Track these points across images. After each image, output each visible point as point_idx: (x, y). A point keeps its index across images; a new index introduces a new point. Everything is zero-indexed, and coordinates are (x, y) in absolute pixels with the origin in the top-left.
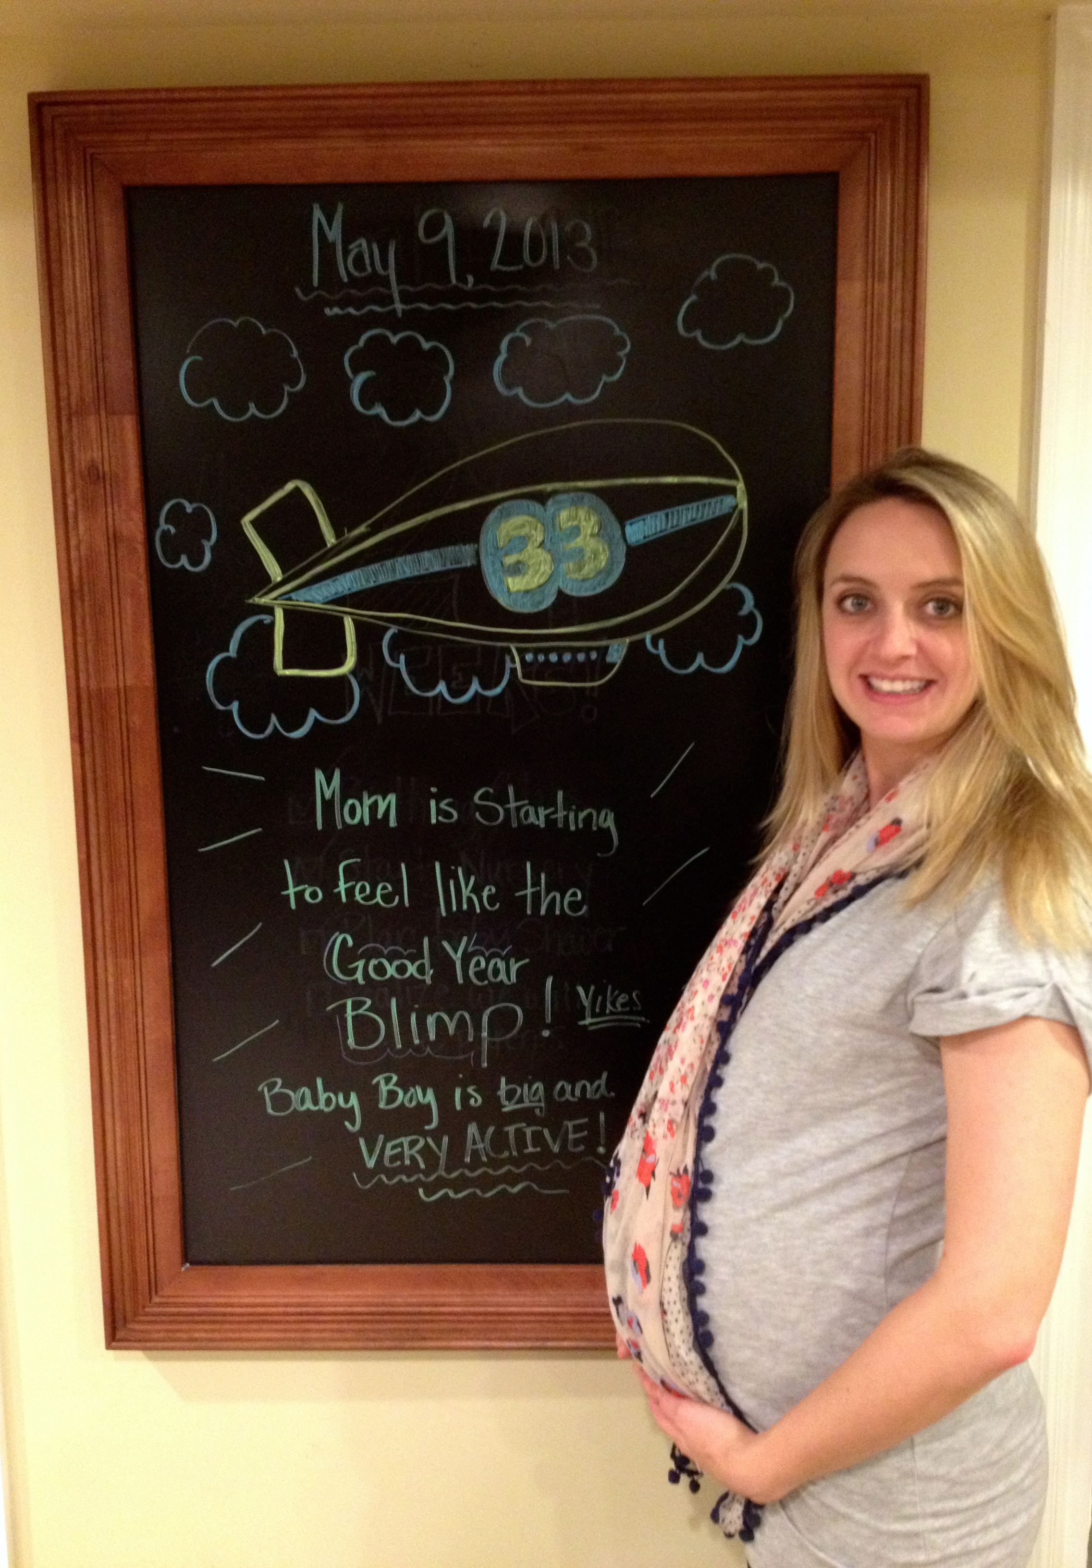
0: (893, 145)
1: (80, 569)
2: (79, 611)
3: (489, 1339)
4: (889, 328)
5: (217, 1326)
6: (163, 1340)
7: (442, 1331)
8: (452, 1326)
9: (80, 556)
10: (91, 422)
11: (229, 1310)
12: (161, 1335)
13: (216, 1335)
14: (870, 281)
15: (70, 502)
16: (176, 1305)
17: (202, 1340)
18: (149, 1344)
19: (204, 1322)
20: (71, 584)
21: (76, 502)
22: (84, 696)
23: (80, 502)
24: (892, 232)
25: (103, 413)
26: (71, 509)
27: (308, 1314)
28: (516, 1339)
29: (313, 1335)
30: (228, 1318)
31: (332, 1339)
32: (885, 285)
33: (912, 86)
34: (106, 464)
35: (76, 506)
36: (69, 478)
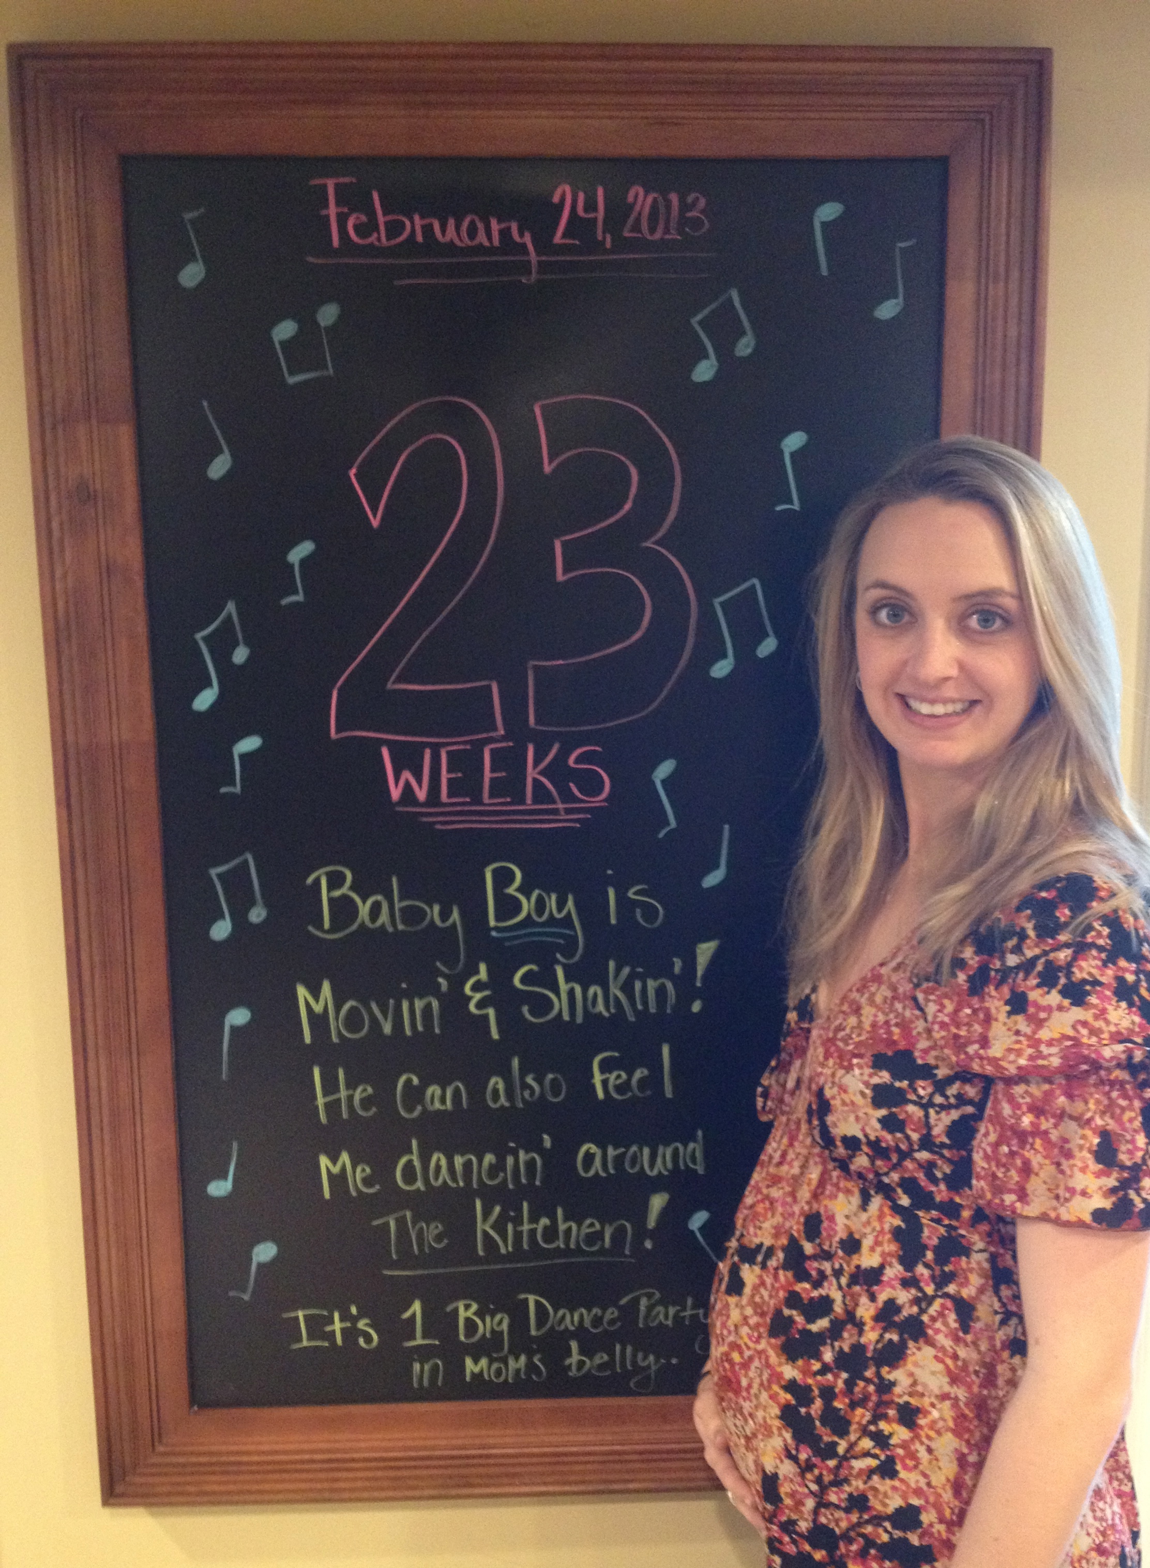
0: (1011, 126)
2: (66, 654)
3: (545, 1484)
4: (1004, 335)
5: (232, 1478)
6: (169, 1494)
7: (492, 1476)
8: (503, 1470)
9: (67, 587)
10: (81, 431)
11: (245, 1459)
12: (165, 1489)
13: (231, 1487)
14: (983, 281)
15: (55, 525)
16: (183, 1454)
17: (214, 1493)
18: (152, 1500)
19: (216, 1473)
20: (56, 624)
21: (61, 524)
22: (72, 751)
23: (66, 527)
25: (94, 422)
26: (56, 534)
27: (337, 1460)
28: (576, 1483)
29: (342, 1485)
30: (244, 1468)
31: (365, 1489)
32: (1002, 284)
33: (1031, 61)
34: (98, 481)
35: (62, 529)
36: (53, 496)
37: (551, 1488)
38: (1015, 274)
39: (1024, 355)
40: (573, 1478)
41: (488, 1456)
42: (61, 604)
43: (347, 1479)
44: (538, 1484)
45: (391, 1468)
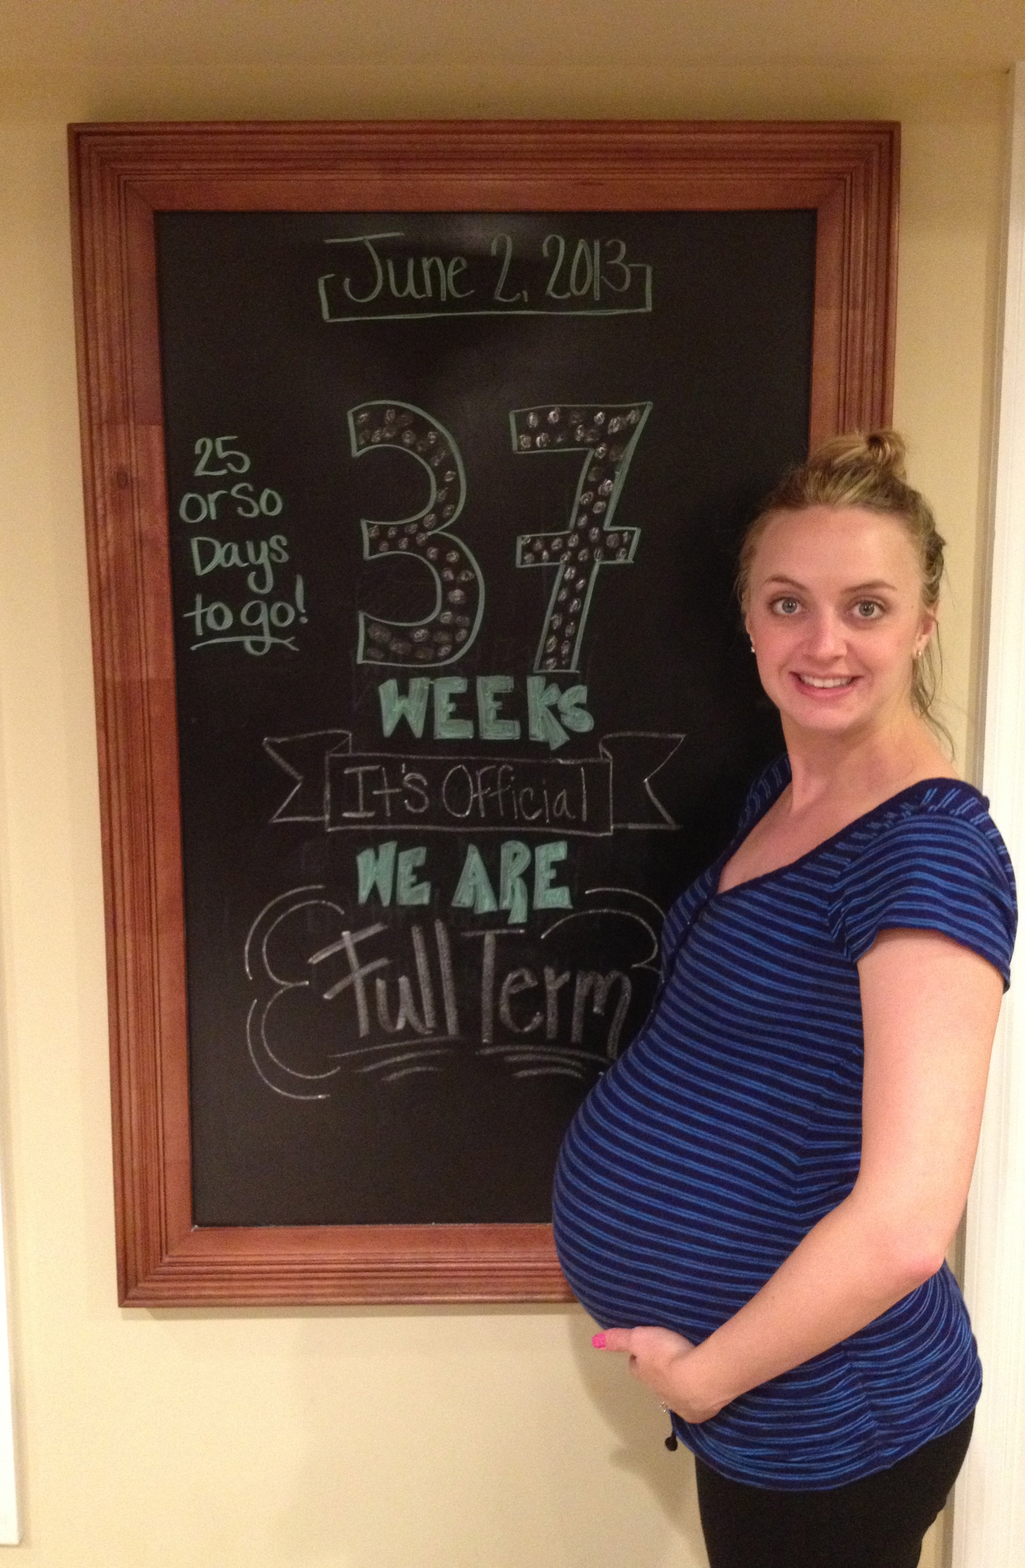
0: (867, 185)
1: (108, 569)
2: (106, 607)
3: (482, 1294)
4: (862, 352)
5: (224, 1284)
6: (173, 1297)
7: (438, 1286)
8: (446, 1281)
9: (108, 556)
10: (121, 432)
11: (236, 1268)
12: (171, 1293)
13: (224, 1293)
14: (844, 308)
15: (99, 506)
16: (186, 1264)
17: (210, 1297)
18: (157, 1302)
19: (212, 1280)
20: (99, 584)
21: (105, 505)
22: (109, 687)
23: (109, 507)
24: (865, 264)
25: (132, 423)
26: (100, 512)
27: (311, 1271)
28: (506, 1293)
29: (315, 1291)
30: (234, 1276)
31: (333, 1295)
32: (859, 312)
33: (885, 132)
34: (134, 471)
35: (105, 509)
36: (98, 482)
37: (486, 1298)
38: (870, 303)
39: (878, 370)
40: (504, 1289)
41: (435, 1270)
42: (103, 569)
43: (318, 1287)
44: (476, 1294)
45: (355, 1278)
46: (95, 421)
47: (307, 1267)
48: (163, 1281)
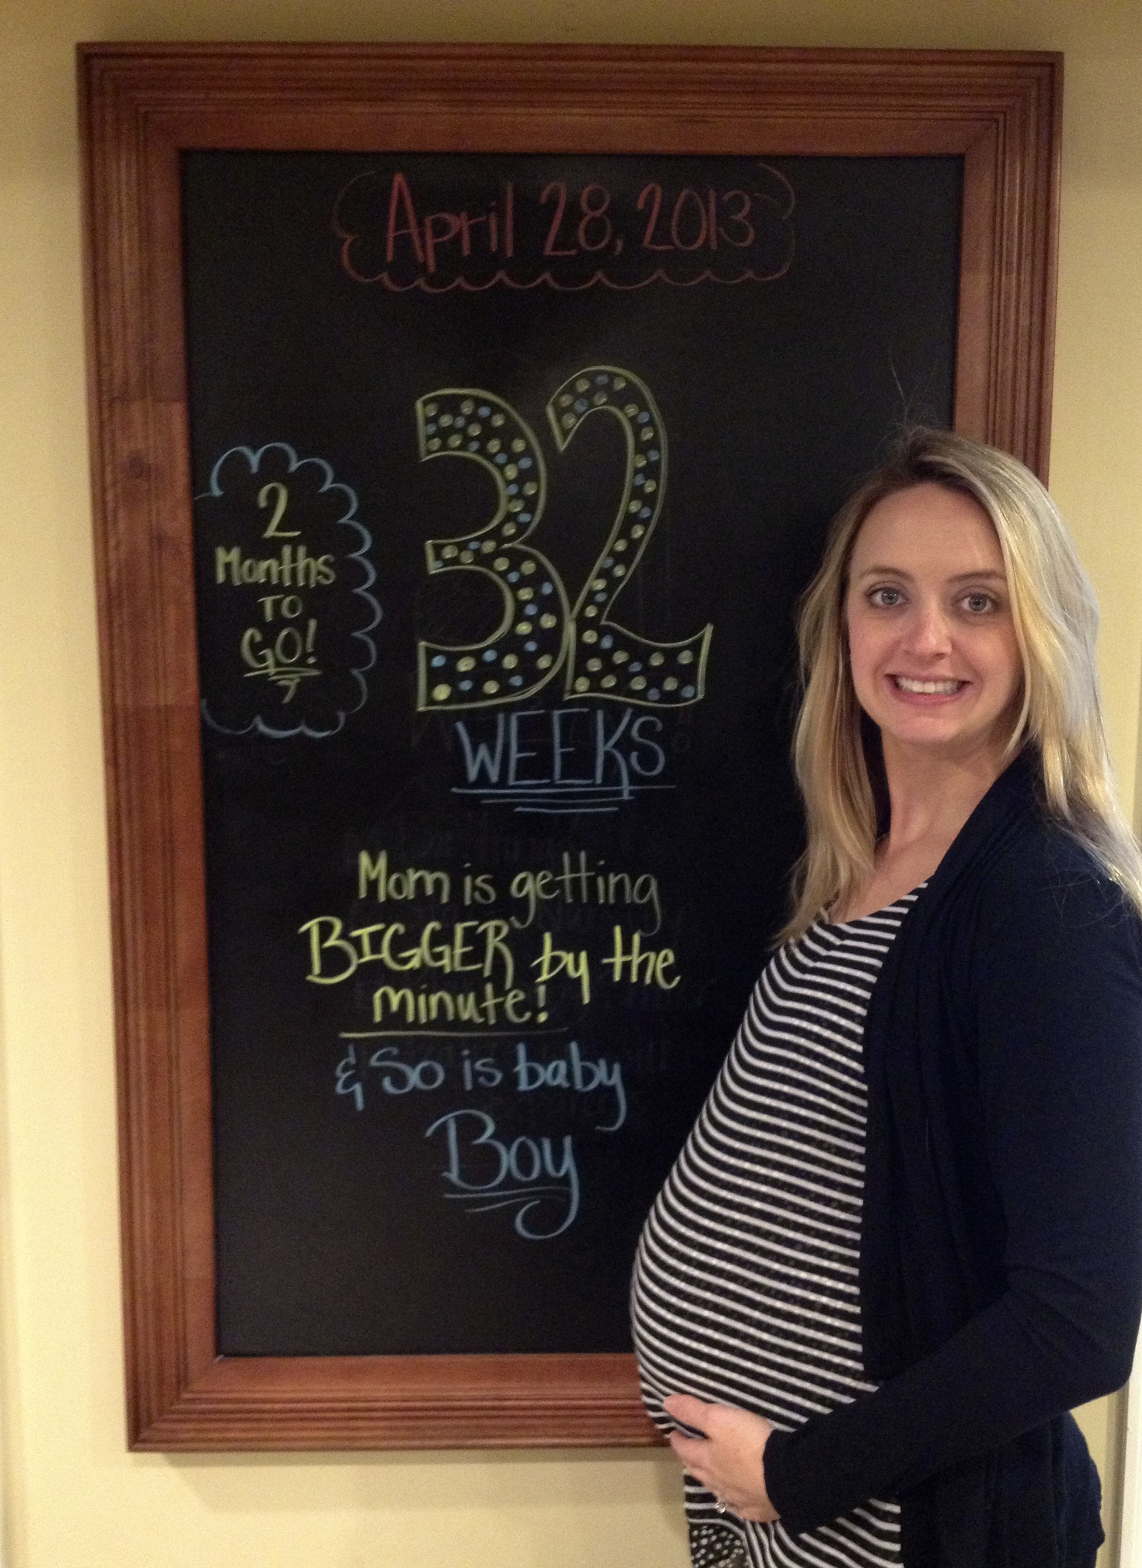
0: (1024, 127)
1: (119, 574)
2: (116, 618)
4: (1017, 324)
5: (255, 1425)
6: (192, 1440)
7: (507, 1428)
8: (520, 1422)
9: (119, 558)
10: (136, 410)
11: (268, 1406)
12: (192, 1435)
13: (253, 1435)
14: (997, 272)
15: (110, 497)
16: (209, 1401)
17: (236, 1440)
18: (171, 1446)
19: (239, 1420)
20: (109, 590)
21: (116, 496)
22: (120, 715)
25: (150, 398)
26: (111, 505)
29: (362, 1434)
30: (266, 1416)
32: (1015, 274)
33: (1042, 64)
34: (151, 456)
35: (116, 501)
36: (109, 469)
37: (564, 1441)
38: (1026, 265)
40: (587, 1431)
43: (366, 1428)
44: (552, 1436)
46: (105, 397)
47: (354, 1405)
48: (180, 1421)
